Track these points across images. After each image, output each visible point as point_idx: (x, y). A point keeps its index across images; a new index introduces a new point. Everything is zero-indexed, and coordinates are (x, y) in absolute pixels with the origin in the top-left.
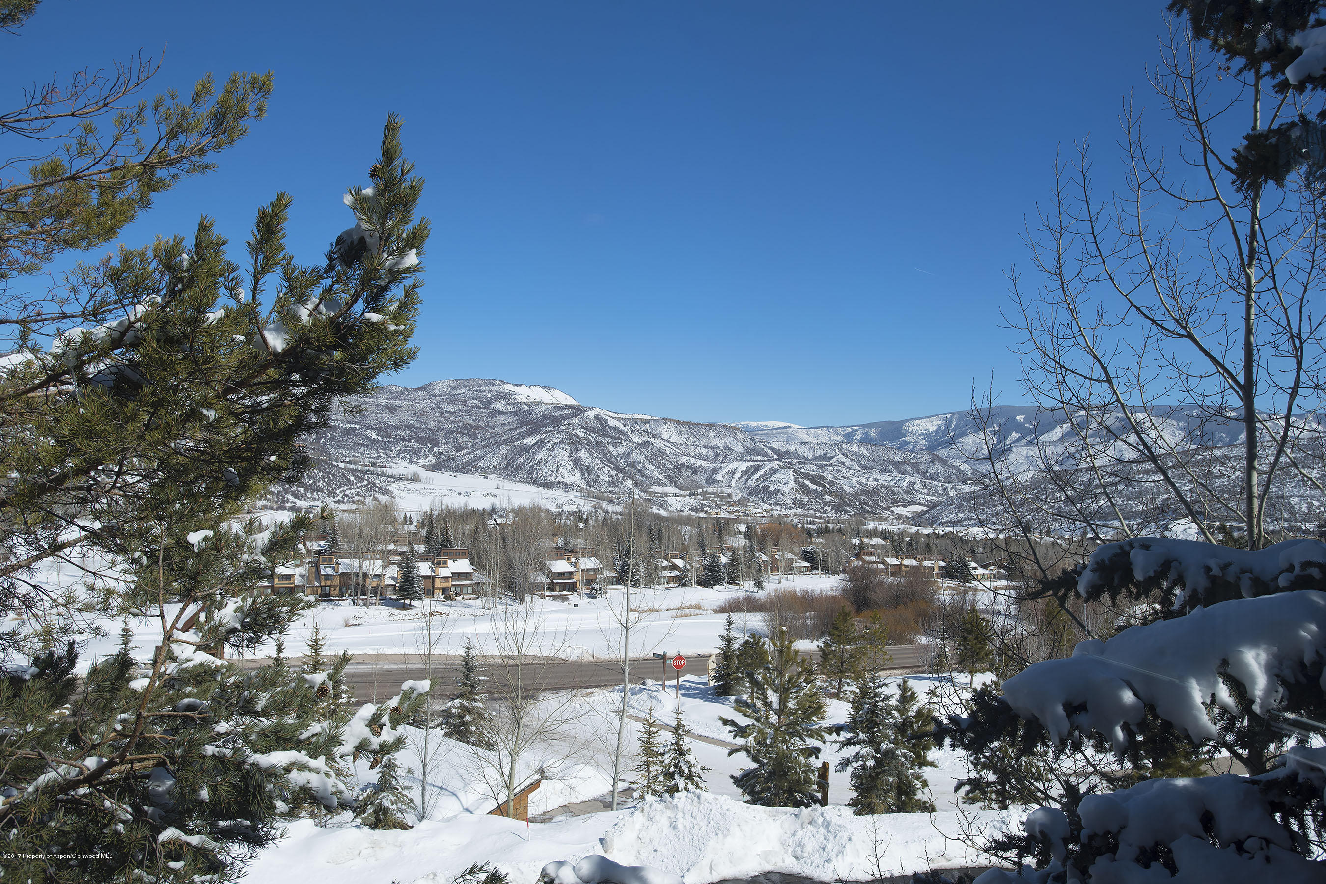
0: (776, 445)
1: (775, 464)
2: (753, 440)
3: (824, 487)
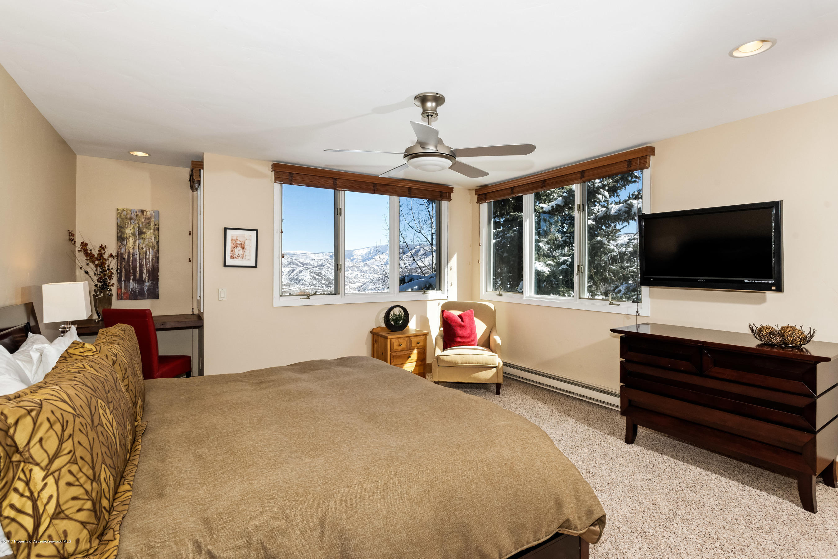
0: (301, 261)
1: (301, 268)
2: (292, 258)
3: (322, 277)
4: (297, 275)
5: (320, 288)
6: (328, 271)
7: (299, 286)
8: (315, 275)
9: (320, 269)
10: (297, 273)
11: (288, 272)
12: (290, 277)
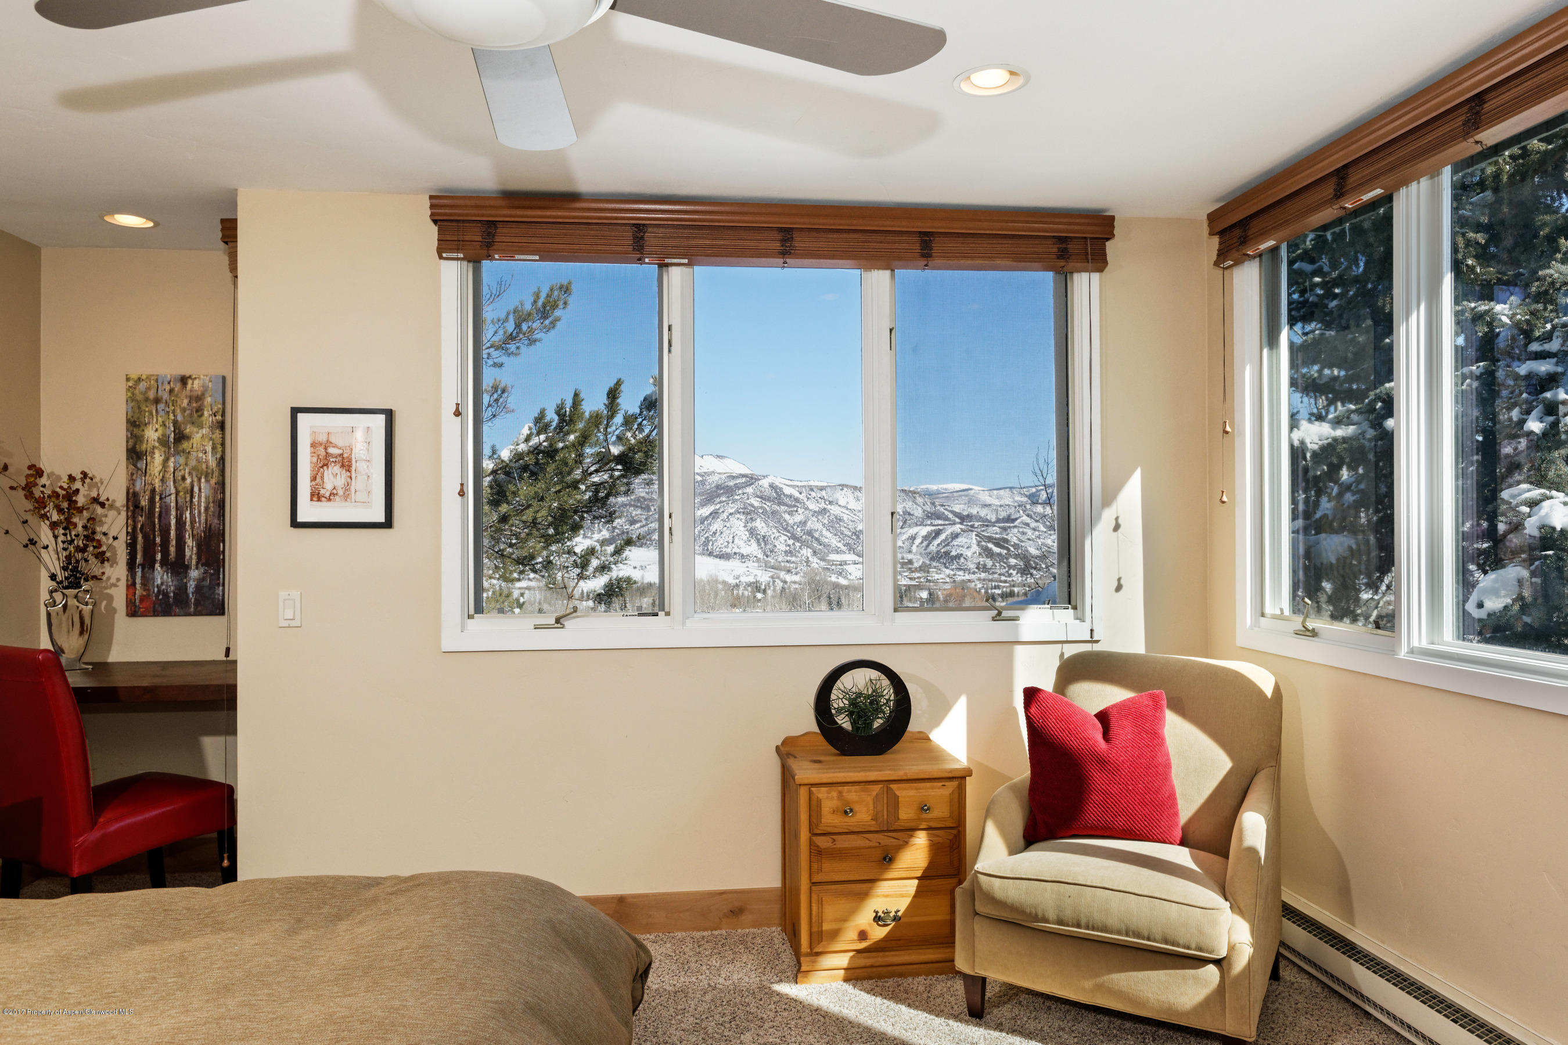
0: (957, 509)
1: (957, 528)
2: (933, 504)
3: (1008, 549)
4: (947, 545)
5: (1003, 578)
6: (1024, 533)
7: (952, 573)
8: (990, 545)
9: (1004, 529)
10: (946, 539)
11: (925, 538)
12: (929, 550)
